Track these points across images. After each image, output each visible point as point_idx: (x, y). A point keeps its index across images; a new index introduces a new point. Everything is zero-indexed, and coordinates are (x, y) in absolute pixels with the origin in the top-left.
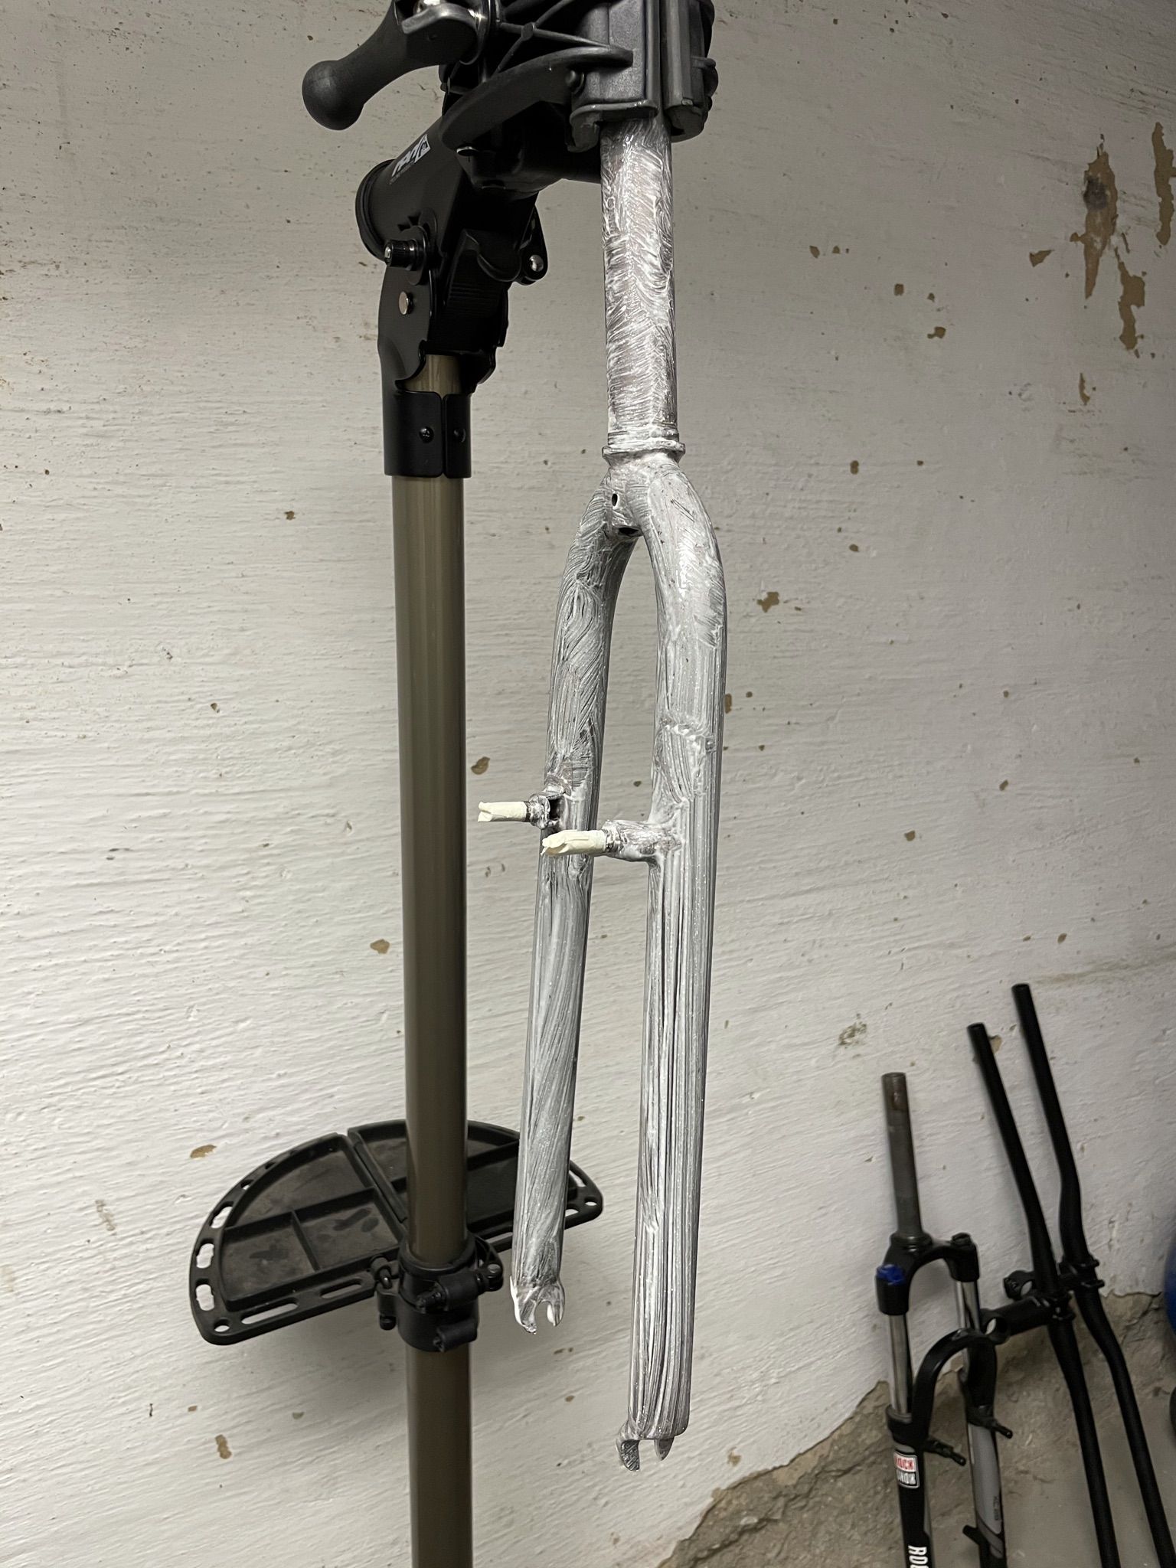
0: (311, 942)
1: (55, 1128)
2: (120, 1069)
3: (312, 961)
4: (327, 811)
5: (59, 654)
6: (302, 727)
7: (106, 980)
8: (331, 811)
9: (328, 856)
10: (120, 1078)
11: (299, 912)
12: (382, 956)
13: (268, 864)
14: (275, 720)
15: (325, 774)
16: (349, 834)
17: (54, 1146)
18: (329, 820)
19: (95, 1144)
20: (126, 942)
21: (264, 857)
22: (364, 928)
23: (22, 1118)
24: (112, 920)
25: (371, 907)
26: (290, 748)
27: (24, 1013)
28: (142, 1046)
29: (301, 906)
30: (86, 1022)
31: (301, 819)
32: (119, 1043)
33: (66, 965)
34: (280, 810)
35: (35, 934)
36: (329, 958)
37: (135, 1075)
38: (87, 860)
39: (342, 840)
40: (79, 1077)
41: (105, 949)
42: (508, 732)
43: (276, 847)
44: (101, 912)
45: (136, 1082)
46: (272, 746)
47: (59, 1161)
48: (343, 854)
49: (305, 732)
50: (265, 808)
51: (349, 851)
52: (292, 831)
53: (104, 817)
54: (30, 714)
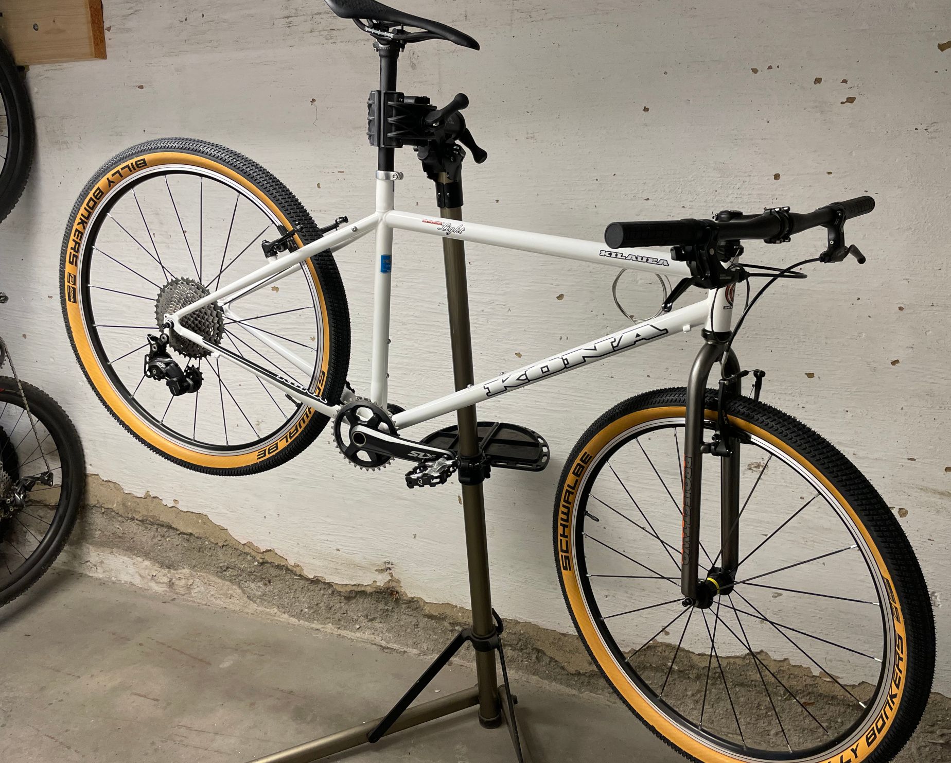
0: (495, 347)
1: (422, 381)
2: (439, 370)
3: (495, 353)
4: (502, 303)
5: (430, 243)
6: (496, 273)
7: (436, 342)
8: (504, 304)
9: (502, 319)
10: (439, 372)
11: (492, 336)
12: (519, 359)
13: (483, 317)
14: (488, 270)
15: (503, 290)
16: (510, 313)
17: (421, 386)
18: (503, 307)
19: (431, 389)
20: (442, 332)
21: (482, 315)
22: (513, 347)
23: (414, 375)
24: (439, 324)
25: (516, 340)
26: (492, 280)
27: (416, 345)
28: (445, 365)
29: (492, 334)
30: (430, 353)
31: (494, 304)
32: (439, 362)
33: (427, 334)
34: (487, 300)
35: (420, 323)
36: (501, 354)
37: (443, 373)
38: (432, 304)
39: (507, 314)
40: (429, 368)
41: (437, 332)
42: (572, 285)
43: (486, 312)
44: (436, 321)
45: (443, 375)
46: (486, 278)
47: (423, 391)
48: (507, 319)
49: (496, 275)
50: (483, 298)
51: (509, 318)
52: (491, 308)
53: (438, 293)
54: (421, 259)
